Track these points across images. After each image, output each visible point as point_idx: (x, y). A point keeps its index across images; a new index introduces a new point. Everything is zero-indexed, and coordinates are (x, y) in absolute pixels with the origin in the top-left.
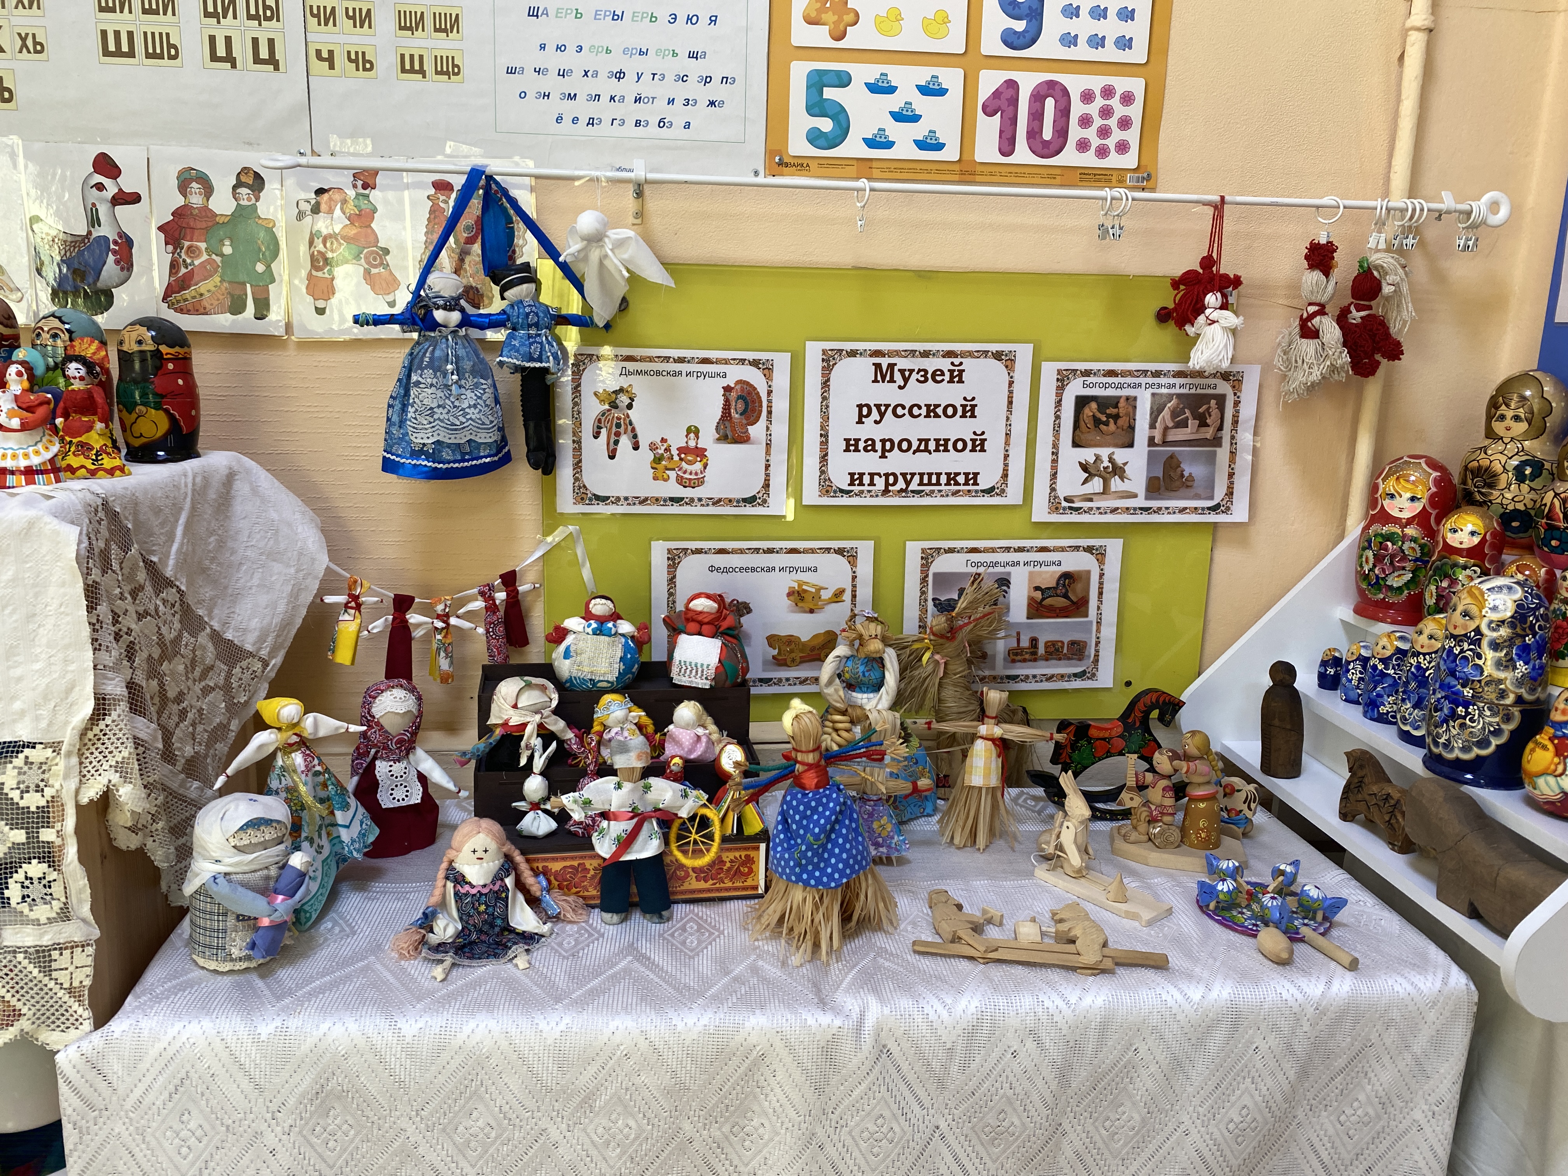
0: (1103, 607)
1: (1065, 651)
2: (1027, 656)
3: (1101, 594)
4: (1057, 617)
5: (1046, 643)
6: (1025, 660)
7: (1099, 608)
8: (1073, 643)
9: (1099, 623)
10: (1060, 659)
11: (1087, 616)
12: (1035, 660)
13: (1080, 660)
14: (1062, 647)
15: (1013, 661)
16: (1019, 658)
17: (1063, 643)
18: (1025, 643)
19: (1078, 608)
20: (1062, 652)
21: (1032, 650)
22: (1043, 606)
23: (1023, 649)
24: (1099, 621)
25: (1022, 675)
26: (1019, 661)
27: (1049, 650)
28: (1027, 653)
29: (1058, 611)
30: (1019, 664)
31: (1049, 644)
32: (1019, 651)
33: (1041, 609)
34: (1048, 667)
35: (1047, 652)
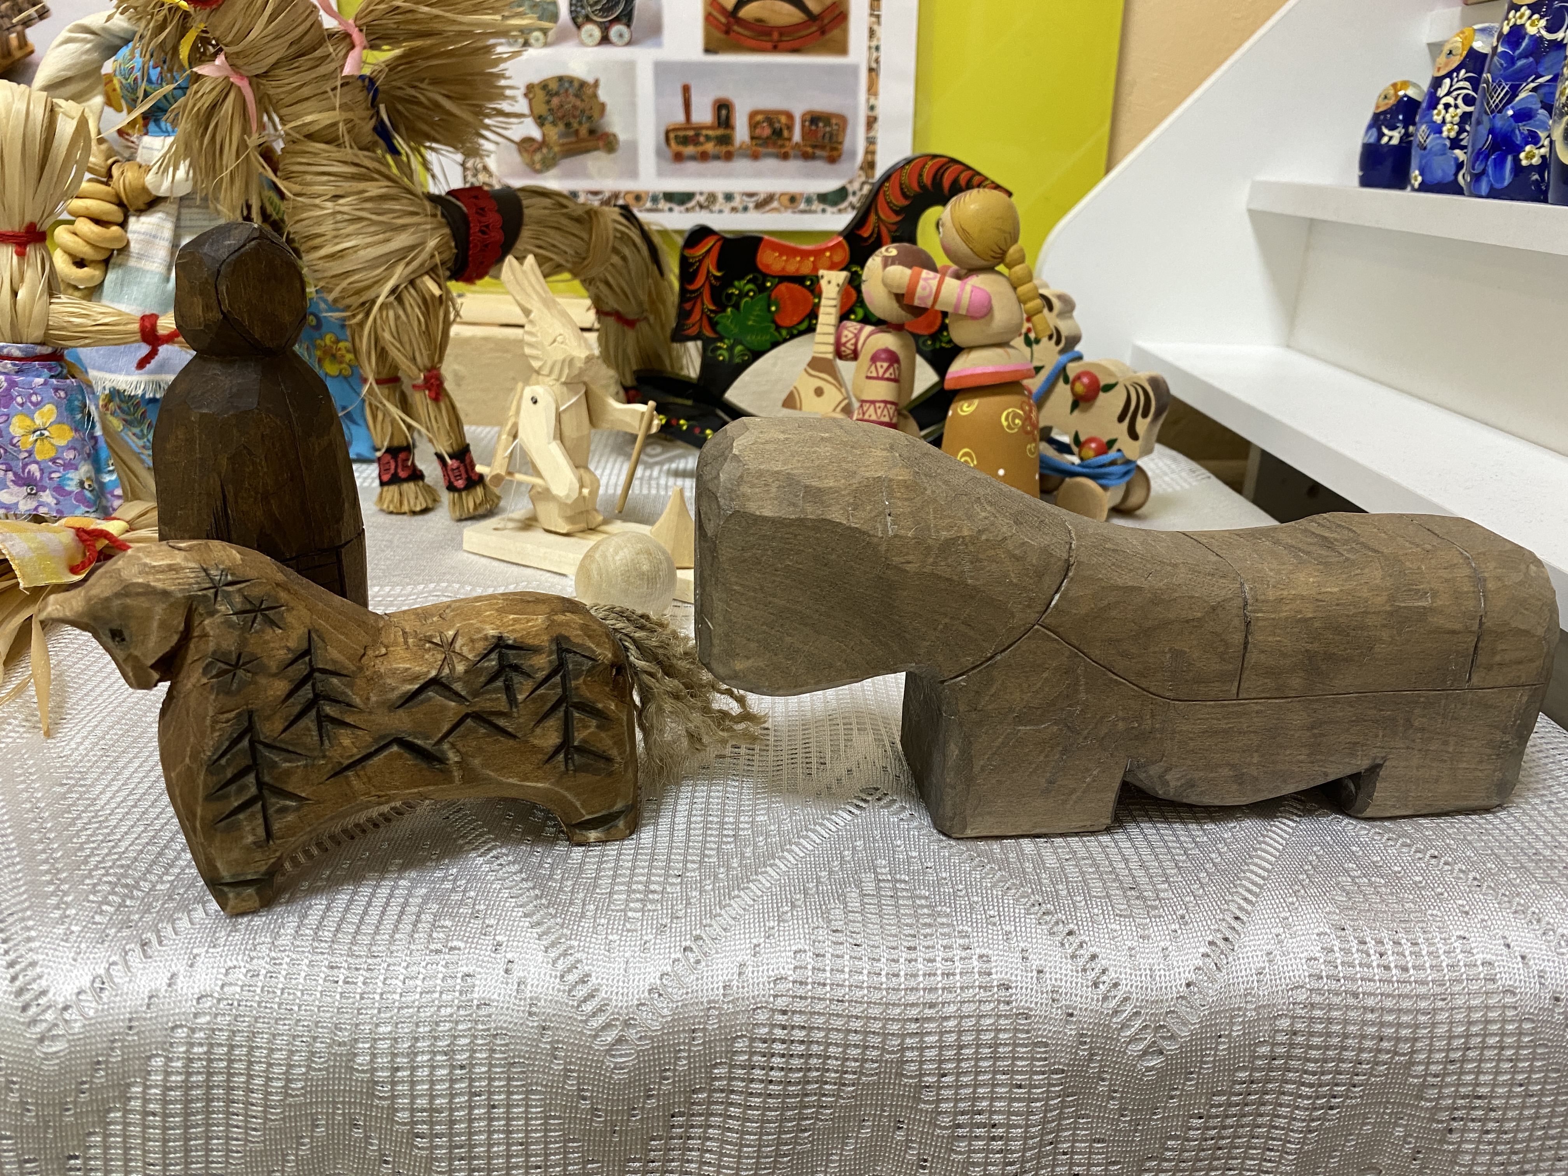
0: (881, 31)
1: (797, 136)
2: (710, 147)
4: (775, 49)
5: (752, 115)
6: (704, 157)
7: (872, 33)
8: (814, 119)
9: (872, 71)
10: (785, 157)
11: (842, 49)
12: (728, 157)
13: (832, 160)
14: (790, 128)
15: (679, 157)
16: (690, 150)
17: (790, 116)
18: (703, 114)
19: (823, 31)
20: (790, 139)
21: (720, 132)
22: (740, 22)
23: (699, 129)
24: (874, 65)
25: (701, 194)
26: (693, 158)
27: (758, 132)
28: (708, 138)
29: (775, 36)
30: (692, 166)
31: (759, 118)
32: (691, 133)
33: (736, 28)
34: (758, 175)
35: (752, 138)
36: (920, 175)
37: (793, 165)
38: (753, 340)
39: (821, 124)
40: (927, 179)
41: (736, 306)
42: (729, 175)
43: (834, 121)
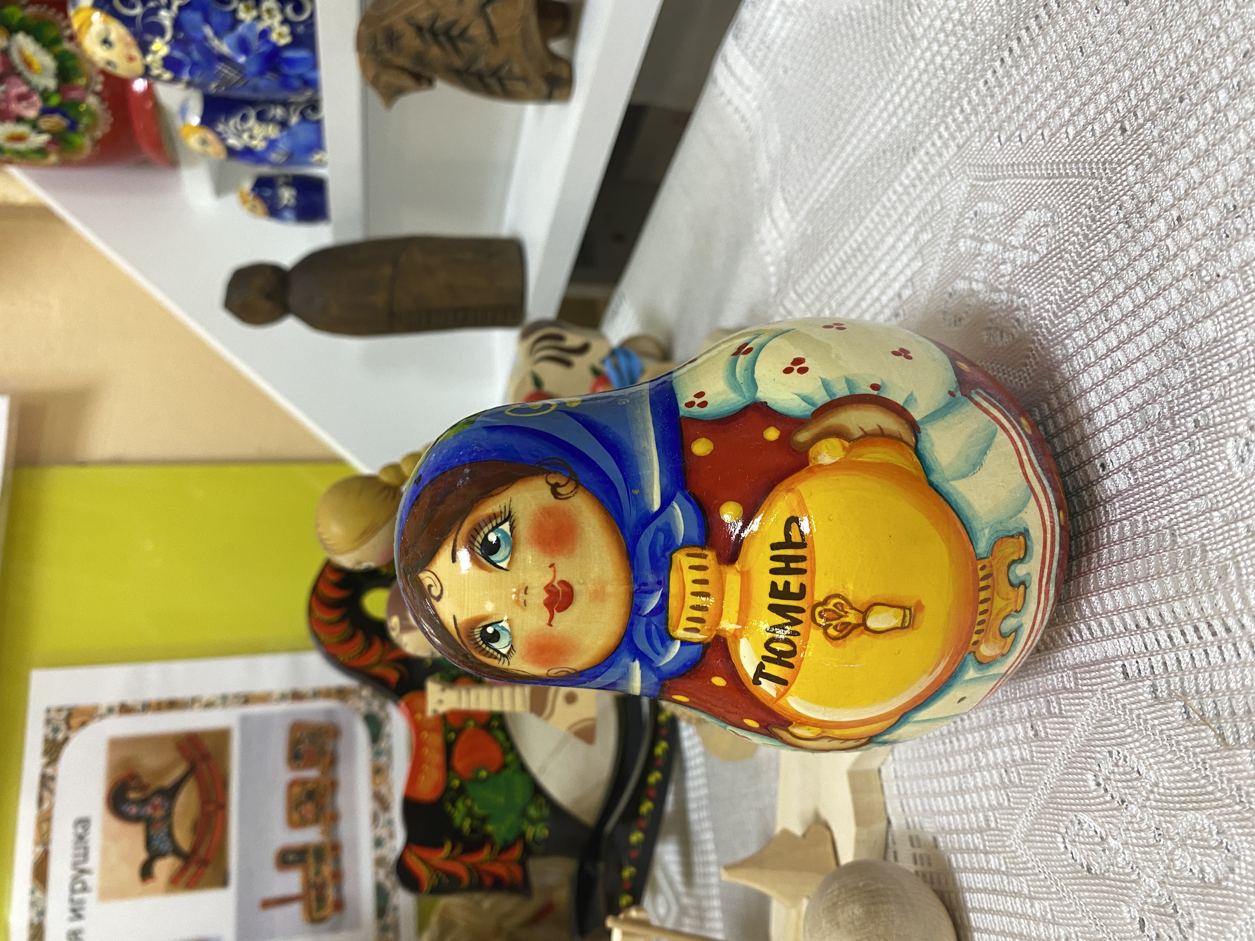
0: (207, 696)
1: (314, 774)
2: (327, 870)
3: (172, 705)
4: (222, 806)
5: (292, 826)
6: (337, 876)
7: (209, 705)
8: (295, 756)
9: (247, 700)
10: (334, 784)
12: (336, 848)
13: (336, 733)
14: (305, 781)
15: (339, 905)
16: (330, 893)
17: (293, 783)
18: (291, 882)
19: (206, 757)
20: (317, 781)
21: (311, 860)
22: (195, 848)
23: (308, 885)
24: (243, 700)
25: (376, 874)
26: (339, 887)
27: (310, 816)
28: (318, 873)
29: (211, 808)
30: (348, 888)
31: (296, 816)
32: (313, 894)
33: (202, 852)
34: (353, 812)
35: (316, 820)
36: (331, 623)
37: (342, 773)
38: (521, 793)
39: (302, 748)
40: (333, 616)
41: (484, 820)
42: (355, 845)
43: (298, 734)
